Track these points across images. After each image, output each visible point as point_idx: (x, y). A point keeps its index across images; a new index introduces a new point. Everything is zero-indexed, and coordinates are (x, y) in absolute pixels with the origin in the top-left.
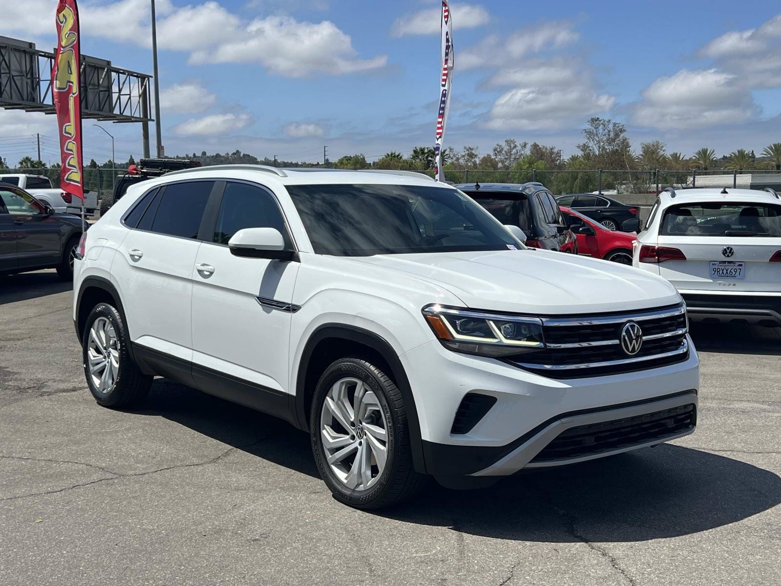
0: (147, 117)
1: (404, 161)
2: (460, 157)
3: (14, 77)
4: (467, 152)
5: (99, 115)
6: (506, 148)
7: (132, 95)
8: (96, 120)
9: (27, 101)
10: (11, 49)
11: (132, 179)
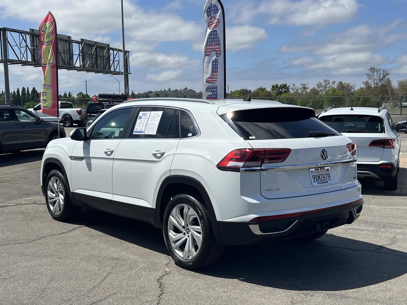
0: (128, 72)
1: (267, 92)
2: (298, 89)
3: (61, 53)
4: (302, 87)
5: (103, 71)
6: (324, 84)
7: (120, 61)
8: (103, 74)
9: (67, 65)
10: (59, 40)
11: (94, 103)
